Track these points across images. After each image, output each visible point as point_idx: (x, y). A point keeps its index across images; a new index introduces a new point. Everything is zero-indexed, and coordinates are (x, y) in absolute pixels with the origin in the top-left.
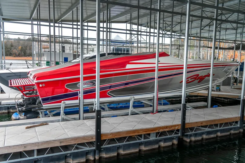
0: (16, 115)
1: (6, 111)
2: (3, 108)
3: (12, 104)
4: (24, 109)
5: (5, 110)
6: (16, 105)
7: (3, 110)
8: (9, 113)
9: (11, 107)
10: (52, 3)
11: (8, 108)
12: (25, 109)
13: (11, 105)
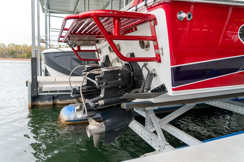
0: (69, 112)
1: (51, 103)
2: (47, 98)
3: (60, 91)
4: (101, 102)
5: (49, 100)
6: (71, 93)
7: (45, 101)
8: (54, 105)
9: (58, 96)
10: (87, 2)
11: (54, 98)
12: (105, 104)
13: (57, 93)
